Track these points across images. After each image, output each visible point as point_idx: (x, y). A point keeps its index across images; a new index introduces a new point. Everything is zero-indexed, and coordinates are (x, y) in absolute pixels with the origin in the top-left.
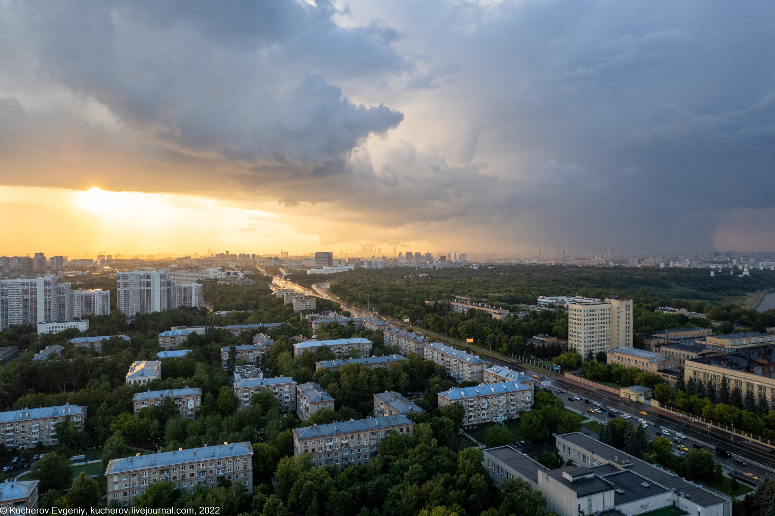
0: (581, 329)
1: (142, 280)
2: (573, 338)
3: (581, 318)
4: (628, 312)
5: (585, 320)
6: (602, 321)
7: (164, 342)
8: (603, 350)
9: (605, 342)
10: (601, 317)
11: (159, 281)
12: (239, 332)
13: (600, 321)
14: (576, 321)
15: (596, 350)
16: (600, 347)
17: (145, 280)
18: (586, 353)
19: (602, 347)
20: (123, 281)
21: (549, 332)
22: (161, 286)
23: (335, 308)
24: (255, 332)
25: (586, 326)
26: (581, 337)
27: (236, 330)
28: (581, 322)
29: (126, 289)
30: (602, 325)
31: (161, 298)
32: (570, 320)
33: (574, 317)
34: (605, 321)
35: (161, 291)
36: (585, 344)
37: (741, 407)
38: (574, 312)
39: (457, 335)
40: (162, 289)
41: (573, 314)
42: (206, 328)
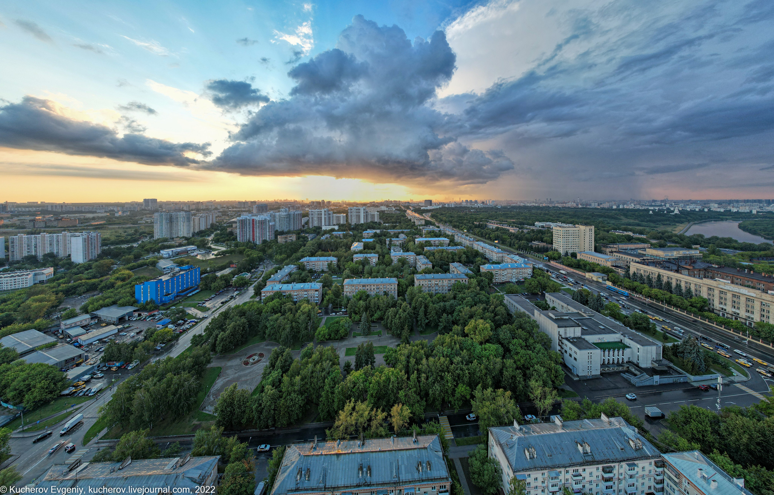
0: (560, 240)
2: (556, 244)
3: (561, 234)
4: (591, 232)
7: (365, 235)
8: (575, 252)
9: (577, 247)
11: (363, 211)
13: (572, 236)
14: (558, 236)
15: (571, 251)
17: (358, 211)
18: (564, 252)
20: (350, 211)
21: (542, 240)
23: (434, 225)
24: (399, 233)
25: (564, 239)
26: (560, 244)
27: (392, 232)
29: (351, 214)
30: (574, 239)
31: (364, 218)
32: (554, 235)
33: (556, 233)
34: (576, 236)
35: (364, 215)
36: (564, 248)
37: (671, 292)
39: (490, 238)
42: (381, 230)
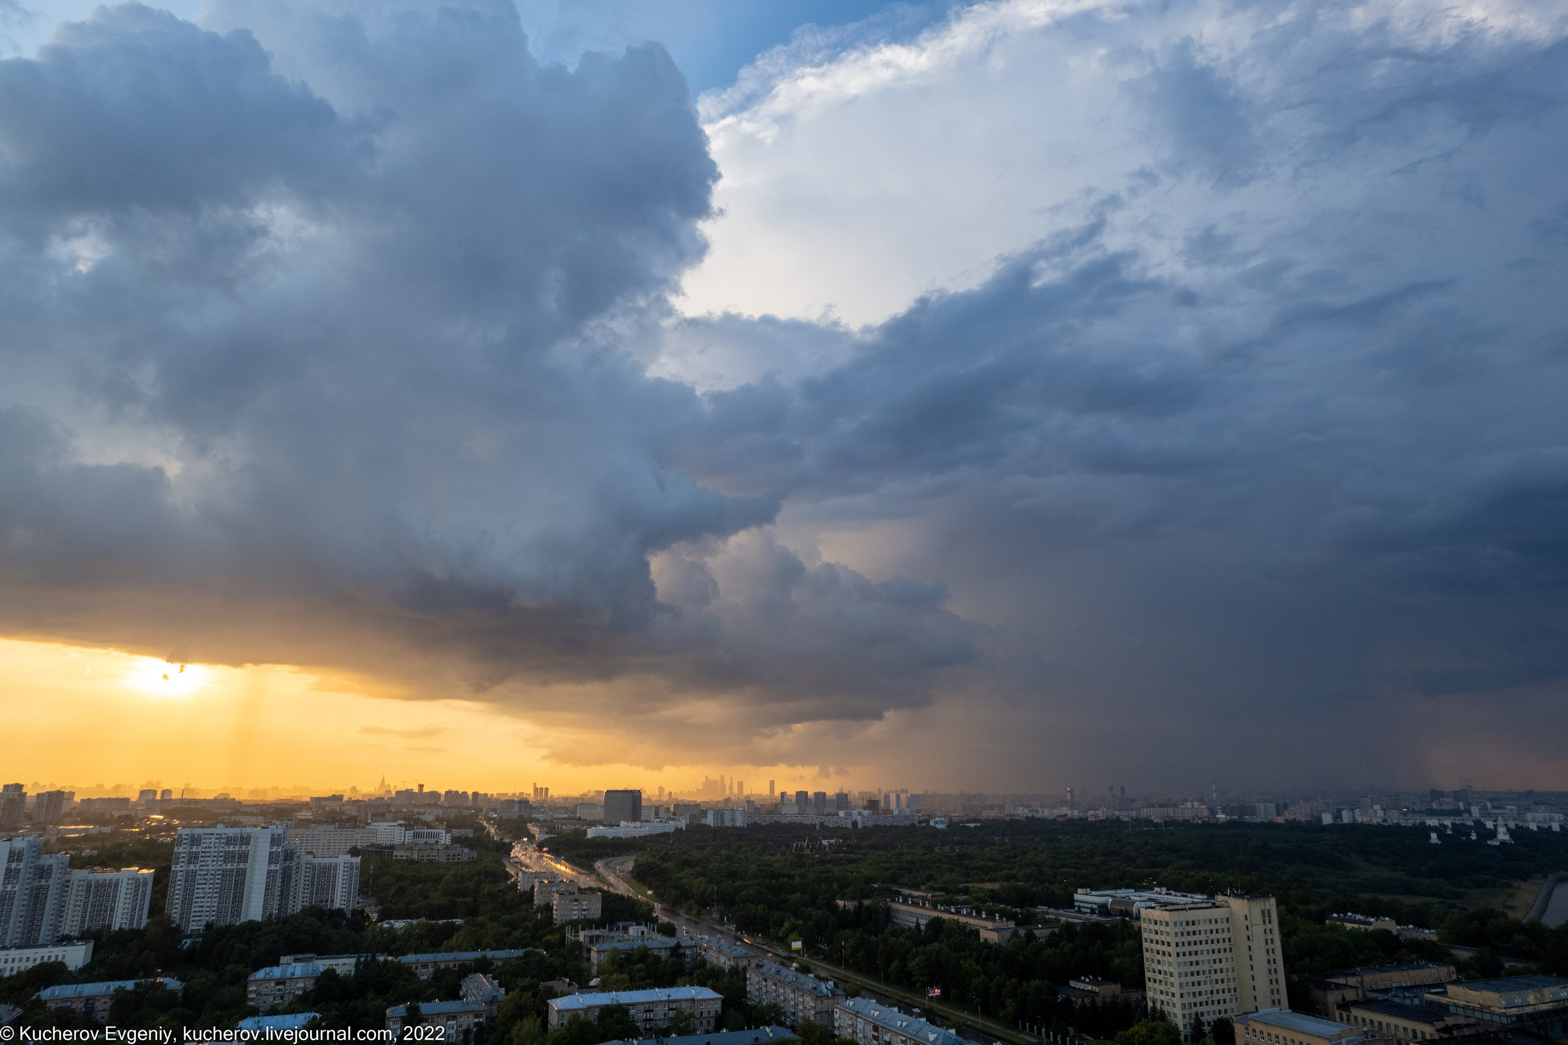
0: (1170, 964)
1: (231, 848)
2: (1156, 986)
3: (1169, 939)
4: (1269, 926)
5: (1177, 945)
6: (1215, 946)
7: (259, 994)
8: (1223, 1015)
9: (1227, 996)
10: (1212, 937)
11: (268, 849)
12: (431, 970)
13: (1210, 947)
14: (1159, 947)
15: (1210, 1014)
16: (1216, 1007)
17: (237, 848)
18: (1187, 1020)
19: (1222, 1007)
20: (188, 850)
21: (1103, 971)
22: (270, 862)
24: (465, 971)
25: (1181, 959)
26: (1172, 985)
27: (425, 966)
28: (1170, 949)
29: (192, 867)
30: (1216, 956)
31: (267, 889)
32: (1145, 945)
33: (1153, 936)
34: (1221, 946)
35: (269, 872)
36: (1184, 1000)
38: (1153, 927)
39: (906, 979)
40: (273, 867)
41: (1151, 931)
42: (358, 959)
